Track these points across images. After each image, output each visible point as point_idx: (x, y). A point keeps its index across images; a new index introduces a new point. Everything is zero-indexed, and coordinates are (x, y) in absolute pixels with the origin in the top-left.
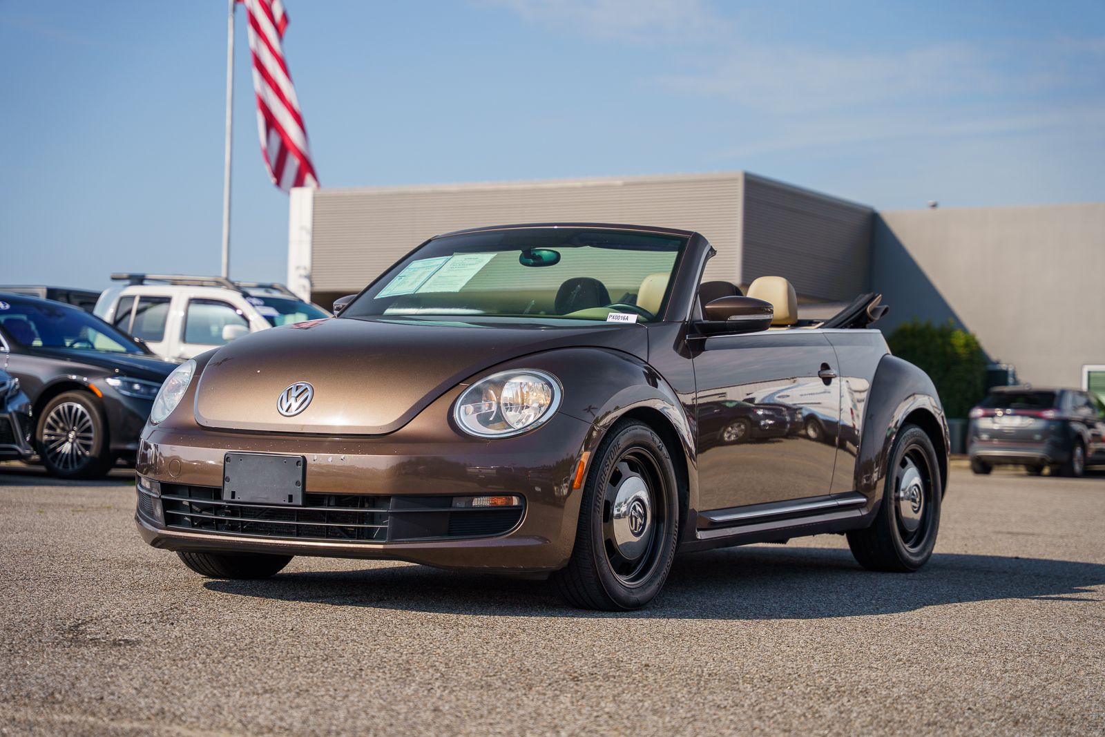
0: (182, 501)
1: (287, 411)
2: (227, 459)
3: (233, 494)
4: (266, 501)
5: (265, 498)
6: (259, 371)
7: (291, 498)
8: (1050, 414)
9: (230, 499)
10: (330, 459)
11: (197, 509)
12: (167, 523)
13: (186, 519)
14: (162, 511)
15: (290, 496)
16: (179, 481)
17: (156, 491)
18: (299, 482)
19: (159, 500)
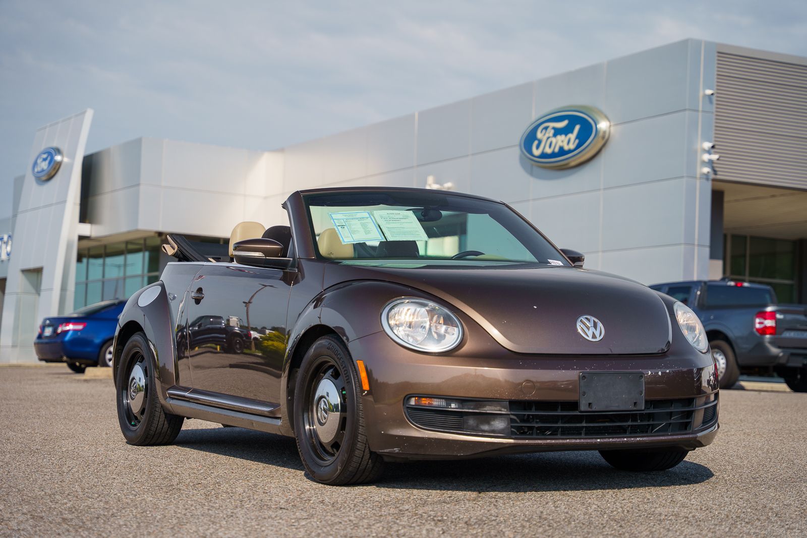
2: (582, 377)
3: (590, 405)
4: (617, 409)
5: (617, 407)
7: (635, 405)
9: (588, 409)
10: (660, 373)
12: (511, 434)
14: (508, 424)
15: (635, 403)
16: (535, 398)
17: (498, 408)
18: (642, 392)
19: (505, 416)
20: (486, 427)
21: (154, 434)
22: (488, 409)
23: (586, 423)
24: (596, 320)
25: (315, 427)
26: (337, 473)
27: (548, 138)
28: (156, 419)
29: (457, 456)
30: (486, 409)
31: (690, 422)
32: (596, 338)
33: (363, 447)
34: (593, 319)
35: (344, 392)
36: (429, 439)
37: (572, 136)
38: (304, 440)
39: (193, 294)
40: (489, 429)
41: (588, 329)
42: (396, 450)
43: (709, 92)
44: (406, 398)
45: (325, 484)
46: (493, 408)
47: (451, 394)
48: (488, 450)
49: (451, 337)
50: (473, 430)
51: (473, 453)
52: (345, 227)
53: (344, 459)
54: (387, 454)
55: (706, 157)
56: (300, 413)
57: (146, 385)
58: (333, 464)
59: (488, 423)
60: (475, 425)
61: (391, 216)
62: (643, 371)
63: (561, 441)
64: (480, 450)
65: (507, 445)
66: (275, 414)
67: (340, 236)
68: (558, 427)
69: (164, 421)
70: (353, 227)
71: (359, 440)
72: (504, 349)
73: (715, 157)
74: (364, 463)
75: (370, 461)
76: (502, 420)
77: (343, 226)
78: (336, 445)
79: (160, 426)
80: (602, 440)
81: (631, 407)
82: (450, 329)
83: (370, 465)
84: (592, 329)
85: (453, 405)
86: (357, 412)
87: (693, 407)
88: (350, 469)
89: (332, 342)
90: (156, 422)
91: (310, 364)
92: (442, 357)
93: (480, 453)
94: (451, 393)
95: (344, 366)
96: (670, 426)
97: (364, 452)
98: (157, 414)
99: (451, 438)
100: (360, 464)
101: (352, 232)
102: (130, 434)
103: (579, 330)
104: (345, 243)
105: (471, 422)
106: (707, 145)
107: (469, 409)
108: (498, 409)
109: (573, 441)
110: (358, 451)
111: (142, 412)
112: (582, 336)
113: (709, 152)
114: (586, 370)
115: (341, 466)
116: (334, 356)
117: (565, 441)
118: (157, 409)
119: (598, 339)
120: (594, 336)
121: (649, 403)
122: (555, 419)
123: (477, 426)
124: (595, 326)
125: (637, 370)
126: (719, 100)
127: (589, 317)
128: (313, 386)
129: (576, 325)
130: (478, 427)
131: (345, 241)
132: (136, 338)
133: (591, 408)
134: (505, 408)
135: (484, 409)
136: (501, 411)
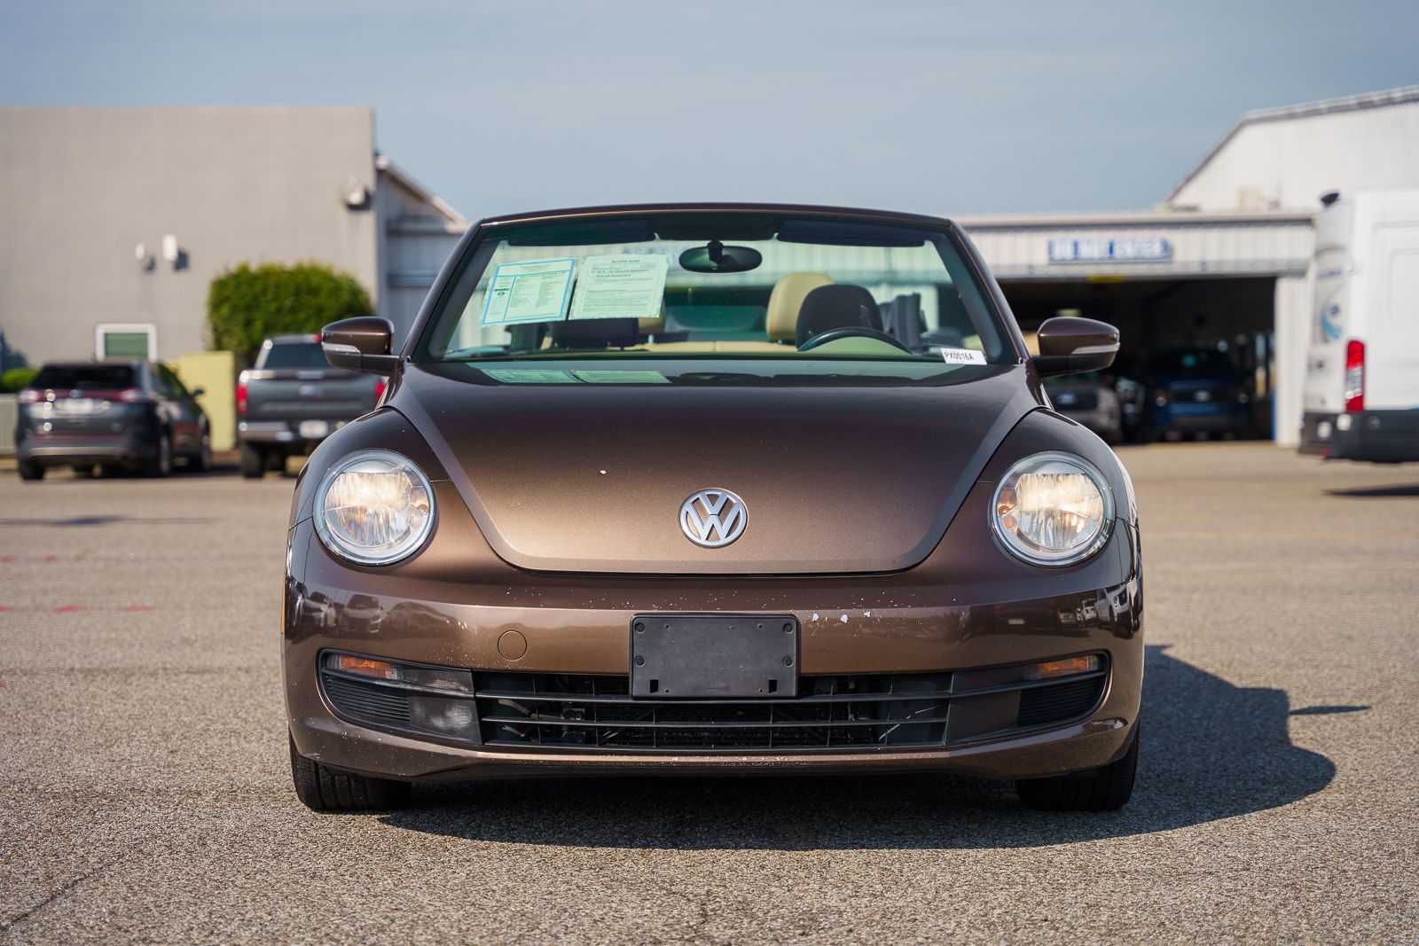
0: (497, 699)
1: (707, 539)
2: (636, 625)
3: (654, 685)
4: (724, 693)
5: (723, 689)
6: (603, 472)
7: (773, 685)
8: (130, 395)
9: (647, 693)
10: (844, 619)
11: (524, 710)
12: (485, 740)
13: (507, 728)
14: (473, 720)
15: (772, 681)
16: (525, 667)
17: (454, 685)
18: (789, 659)
19: (467, 702)
20: (439, 723)
22: (439, 686)
23: (656, 720)
24: (736, 499)
29: (398, 775)
30: (435, 685)
31: (945, 724)
32: (716, 538)
34: (726, 496)
40: (443, 727)
41: (706, 519)
42: (317, 756)
44: (320, 656)
46: (447, 684)
48: (440, 768)
52: (508, 292)
59: (443, 714)
60: (423, 716)
61: (616, 266)
62: (797, 613)
63: (584, 758)
64: (427, 769)
65: (468, 762)
67: (483, 310)
70: (522, 292)
76: (463, 709)
77: (503, 291)
81: (761, 691)
84: (714, 521)
85: (388, 674)
87: (949, 693)
93: (427, 775)
101: (513, 302)
105: (418, 710)
107: (412, 684)
108: (454, 687)
109: (614, 758)
117: (593, 759)
119: (721, 541)
120: (713, 535)
123: (427, 719)
124: (726, 513)
125: (771, 612)
127: (717, 491)
129: (679, 511)
130: (428, 721)
131: (486, 321)
133: (658, 690)
134: (465, 686)
135: (433, 685)
136: (460, 691)
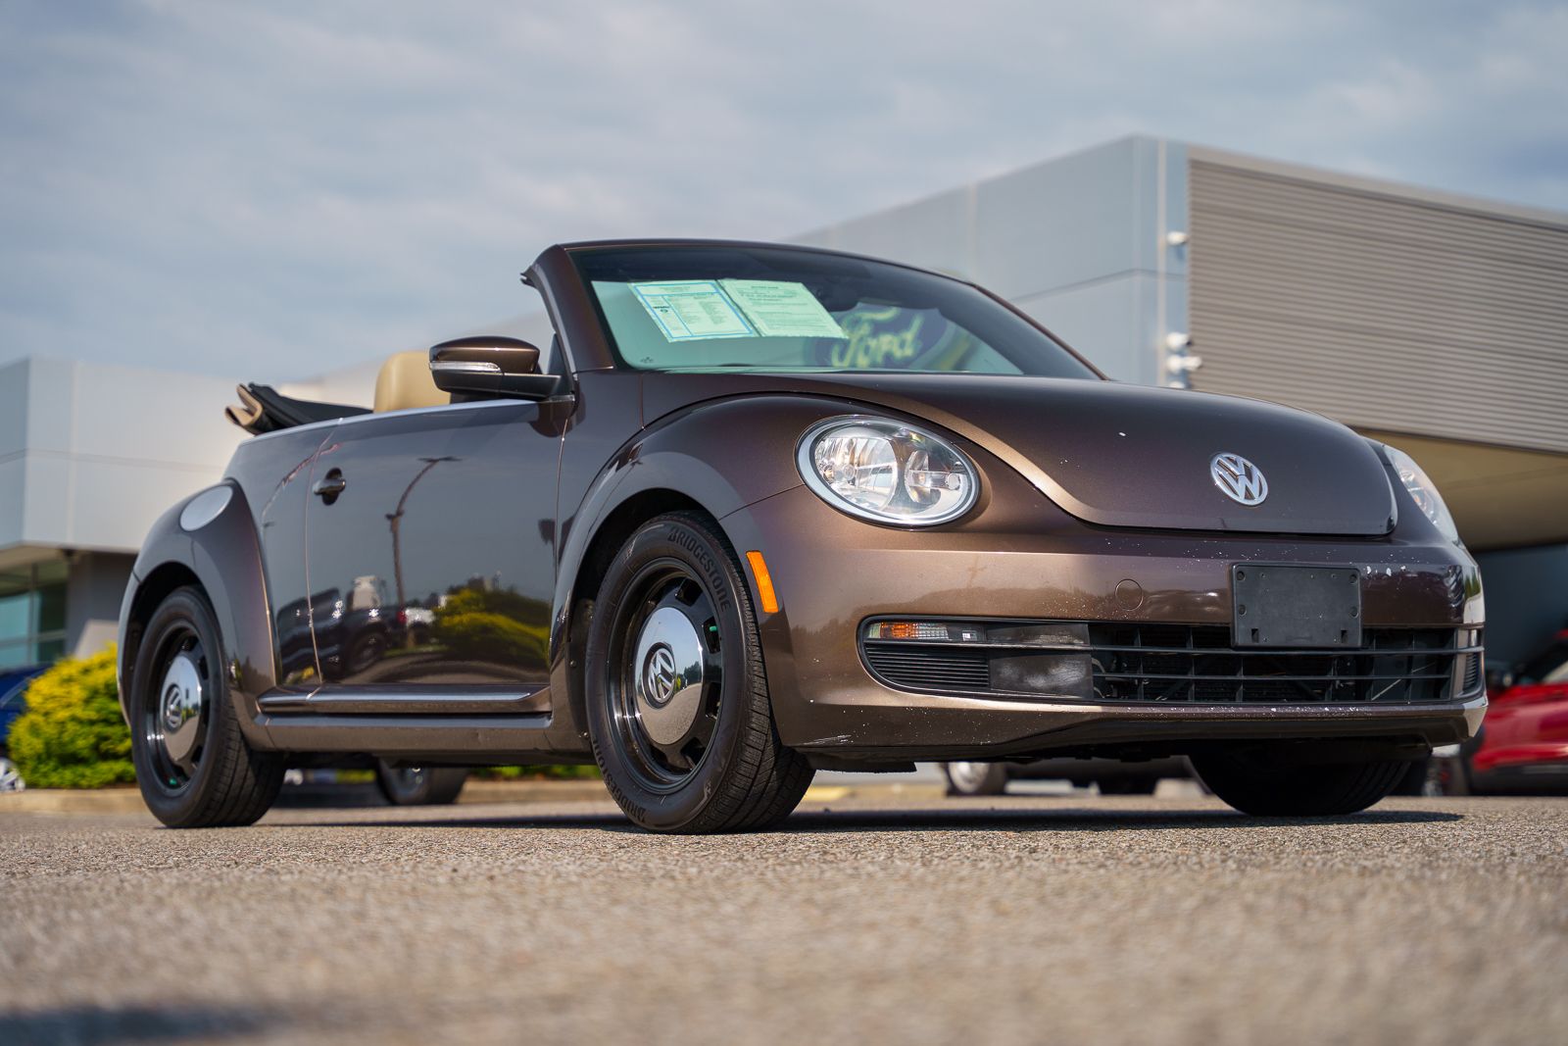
1: (1247, 498)
2: (1237, 573)
3: (1256, 633)
4: (1308, 643)
5: (1308, 639)
6: (1123, 434)
7: (1343, 637)
9: (1247, 642)
10: (1389, 572)
14: (1088, 674)
15: (1343, 633)
16: (1142, 617)
17: (1066, 638)
18: (1355, 609)
19: (1081, 655)
20: (1039, 682)
21: (225, 800)
22: (1043, 642)
23: (1244, 674)
24: (1249, 464)
25: (638, 715)
26: (702, 802)
27: (861, 339)
28: (230, 765)
29: (979, 745)
30: (1040, 641)
31: (1447, 679)
32: (1252, 498)
33: (762, 742)
34: (1241, 460)
35: (712, 628)
36: (917, 709)
37: (909, 336)
38: (612, 746)
39: (316, 487)
40: (1045, 685)
41: (1236, 478)
42: (842, 738)
43: (1177, 237)
44: (863, 625)
45: (668, 833)
46: (1055, 638)
47: (964, 612)
48: (1046, 729)
49: (954, 496)
50: (1011, 687)
51: (1012, 737)
52: (670, 310)
53: (720, 770)
54: (819, 750)
55: (1176, 363)
56: (602, 690)
57: (206, 702)
58: (690, 786)
59: (1044, 671)
60: (1015, 677)
61: (759, 291)
62: (1357, 565)
63: (1198, 710)
64: (1029, 731)
65: (1088, 718)
66: (535, 705)
67: (660, 326)
68: (1188, 683)
69: (247, 770)
70: (685, 310)
71: (754, 725)
72: (1068, 516)
73: (1192, 362)
74: (762, 777)
75: (775, 773)
76: (1073, 664)
77: (664, 309)
78: (692, 747)
79: (237, 783)
80: (1281, 710)
81: (1336, 642)
82: (951, 479)
83: (774, 784)
84: (1244, 481)
85: (967, 636)
86: (749, 665)
87: (1452, 648)
88: (733, 791)
89: (680, 525)
90: (228, 772)
91: (626, 578)
92: (940, 534)
93: (1028, 737)
94: (963, 608)
95: (712, 569)
96: (1407, 687)
97: (763, 752)
98: (232, 754)
99: (965, 706)
100: (754, 780)
101: (686, 319)
102: (166, 806)
103: (1218, 482)
104: (675, 340)
105: (1008, 670)
106: (1177, 340)
107: (1001, 642)
108: (1065, 641)
109: (1223, 710)
110: (751, 750)
111: (196, 754)
112: (1227, 495)
113: (1181, 353)
114: (1243, 558)
115: (712, 788)
116: (686, 553)
117: (1207, 711)
118: (232, 744)
119: (1258, 500)
120: (1249, 495)
121: (1369, 634)
122: (1183, 664)
123: (1021, 680)
124: (1249, 475)
125: (1343, 564)
126: (1197, 253)
127: (1233, 457)
128: (629, 630)
129: (1210, 472)
130: (1022, 682)
131: (673, 335)
132: (180, 599)
133: (1258, 641)
134: (1080, 638)
135: (1036, 641)
136: (1073, 644)
